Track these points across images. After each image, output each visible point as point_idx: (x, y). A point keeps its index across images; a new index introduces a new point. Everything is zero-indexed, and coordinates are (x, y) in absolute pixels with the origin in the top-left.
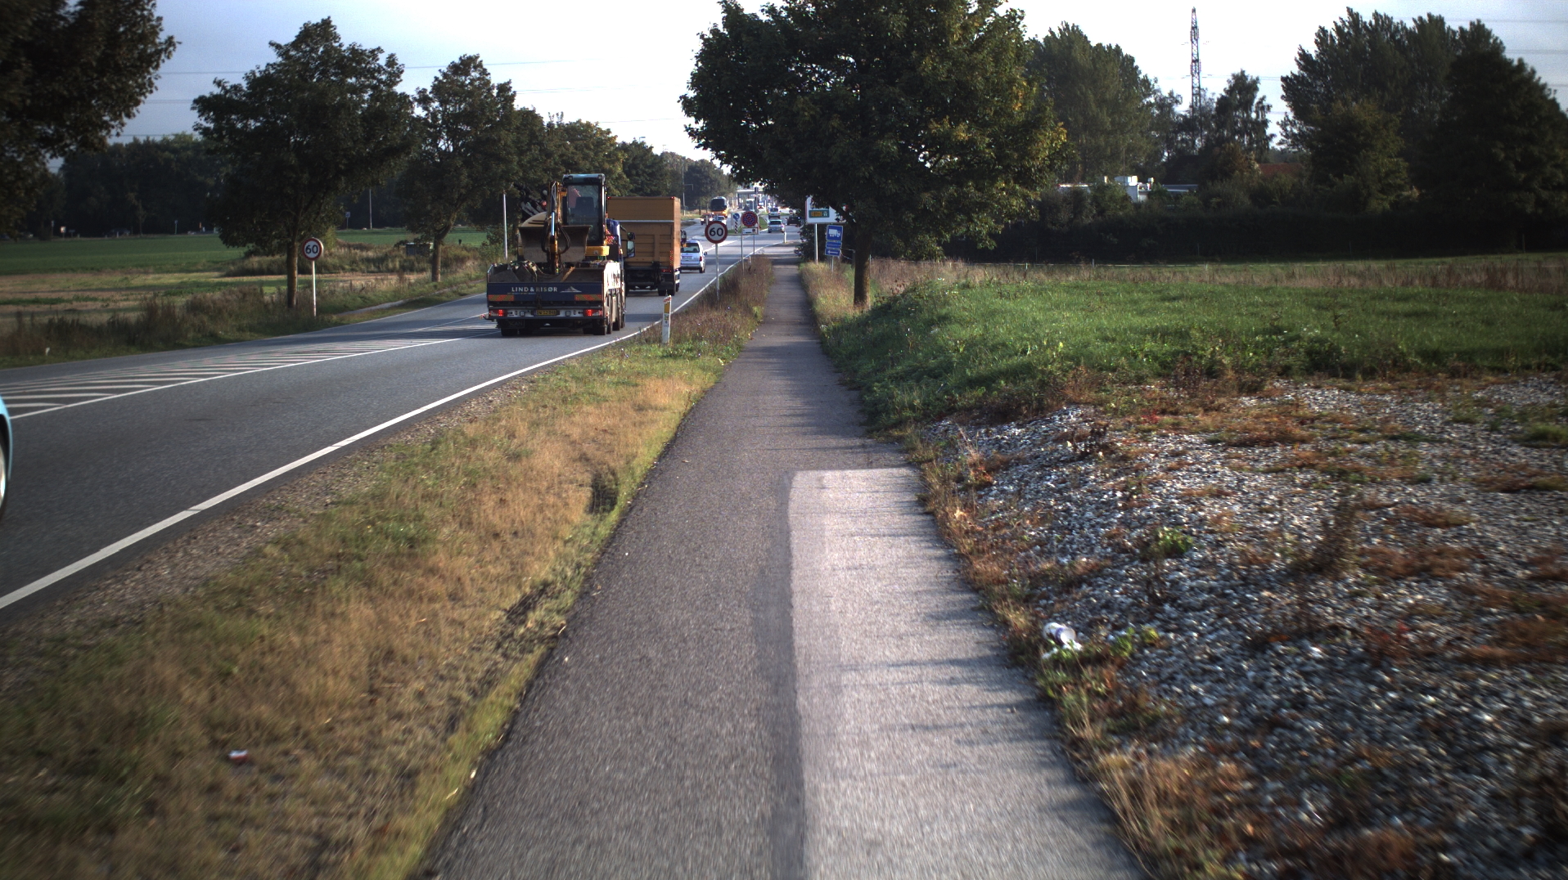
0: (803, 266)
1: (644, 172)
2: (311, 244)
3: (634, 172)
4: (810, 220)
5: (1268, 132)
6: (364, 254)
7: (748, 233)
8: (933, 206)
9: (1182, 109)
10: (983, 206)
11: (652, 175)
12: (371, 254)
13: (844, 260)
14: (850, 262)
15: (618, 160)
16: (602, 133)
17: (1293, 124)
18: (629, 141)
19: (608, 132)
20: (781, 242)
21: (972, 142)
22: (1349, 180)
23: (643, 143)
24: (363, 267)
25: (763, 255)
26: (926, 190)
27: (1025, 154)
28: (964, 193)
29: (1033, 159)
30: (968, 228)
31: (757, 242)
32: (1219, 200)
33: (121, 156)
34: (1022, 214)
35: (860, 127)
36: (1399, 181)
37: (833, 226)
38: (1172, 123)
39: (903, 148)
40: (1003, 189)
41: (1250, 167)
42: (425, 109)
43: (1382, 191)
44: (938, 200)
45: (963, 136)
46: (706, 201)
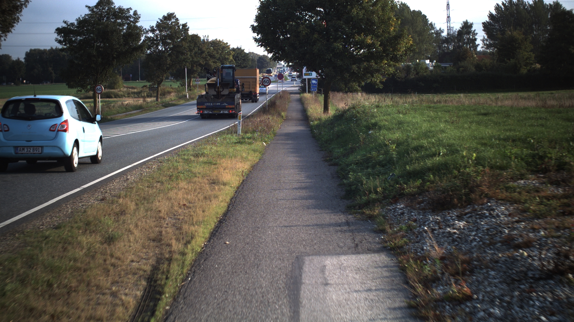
0: (302, 95)
1: (241, 59)
2: (99, 87)
3: (237, 59)
4: (304, 77)
5: (477, 43)
6: (133, 90)
7: (280, 82)
8: (357, 70)
9: (444, 34)
10: (378, 71)
11: (244, 60)
12: (135, 90)
13: (318, 93)
14: (320, 93)
15: (231, 54)
16: (224, 44)
17: (487, 40)
18: (235, 47)
19: (227, 43)
20: (293, 85)
21: (373, 44)
22: (512, 61)
23: (241, 48)
24: (132, 95)
25: (286, 91)
26: (354, 64)
27: (395, 49)
28: (370, 65)
29: (398, 51)
30: (372, 80)
31: (284, 86)
32: (463, 69)
33: (46, 54)
34: (394, 75)
35: (326, 37)
36: (531, 62)
37: (314, 79)
38: (440, 40)
39: (344, 46)
40: (386, 64)
41: (473, 56)
42: (153, 33)
43: (525, 66)
44: (359, 68)
45: (369, 41)
46: (265, 70)
